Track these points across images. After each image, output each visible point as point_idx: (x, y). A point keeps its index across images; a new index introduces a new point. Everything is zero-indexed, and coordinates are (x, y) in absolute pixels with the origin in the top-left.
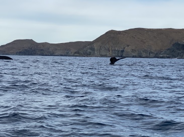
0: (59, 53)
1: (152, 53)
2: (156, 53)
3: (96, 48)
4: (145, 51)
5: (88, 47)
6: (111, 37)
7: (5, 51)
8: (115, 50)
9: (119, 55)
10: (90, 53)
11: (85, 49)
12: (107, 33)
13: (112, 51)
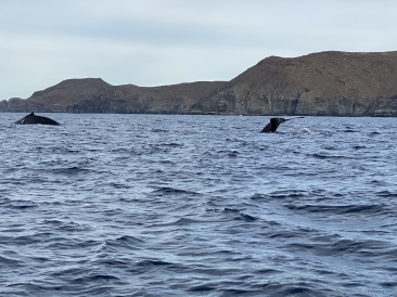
0: (159, 107)
1: (360, 105)
2: (367, 104)
3: (237, 96)
4: (345, 102)
5: (222, 93)
6: (271, 71)
7: (42, 105)
8: (278, 100)
9: (289, 110)
10: (225, 106)
11: (214, 98)
12: (261, 63)
13: (273, 101)
